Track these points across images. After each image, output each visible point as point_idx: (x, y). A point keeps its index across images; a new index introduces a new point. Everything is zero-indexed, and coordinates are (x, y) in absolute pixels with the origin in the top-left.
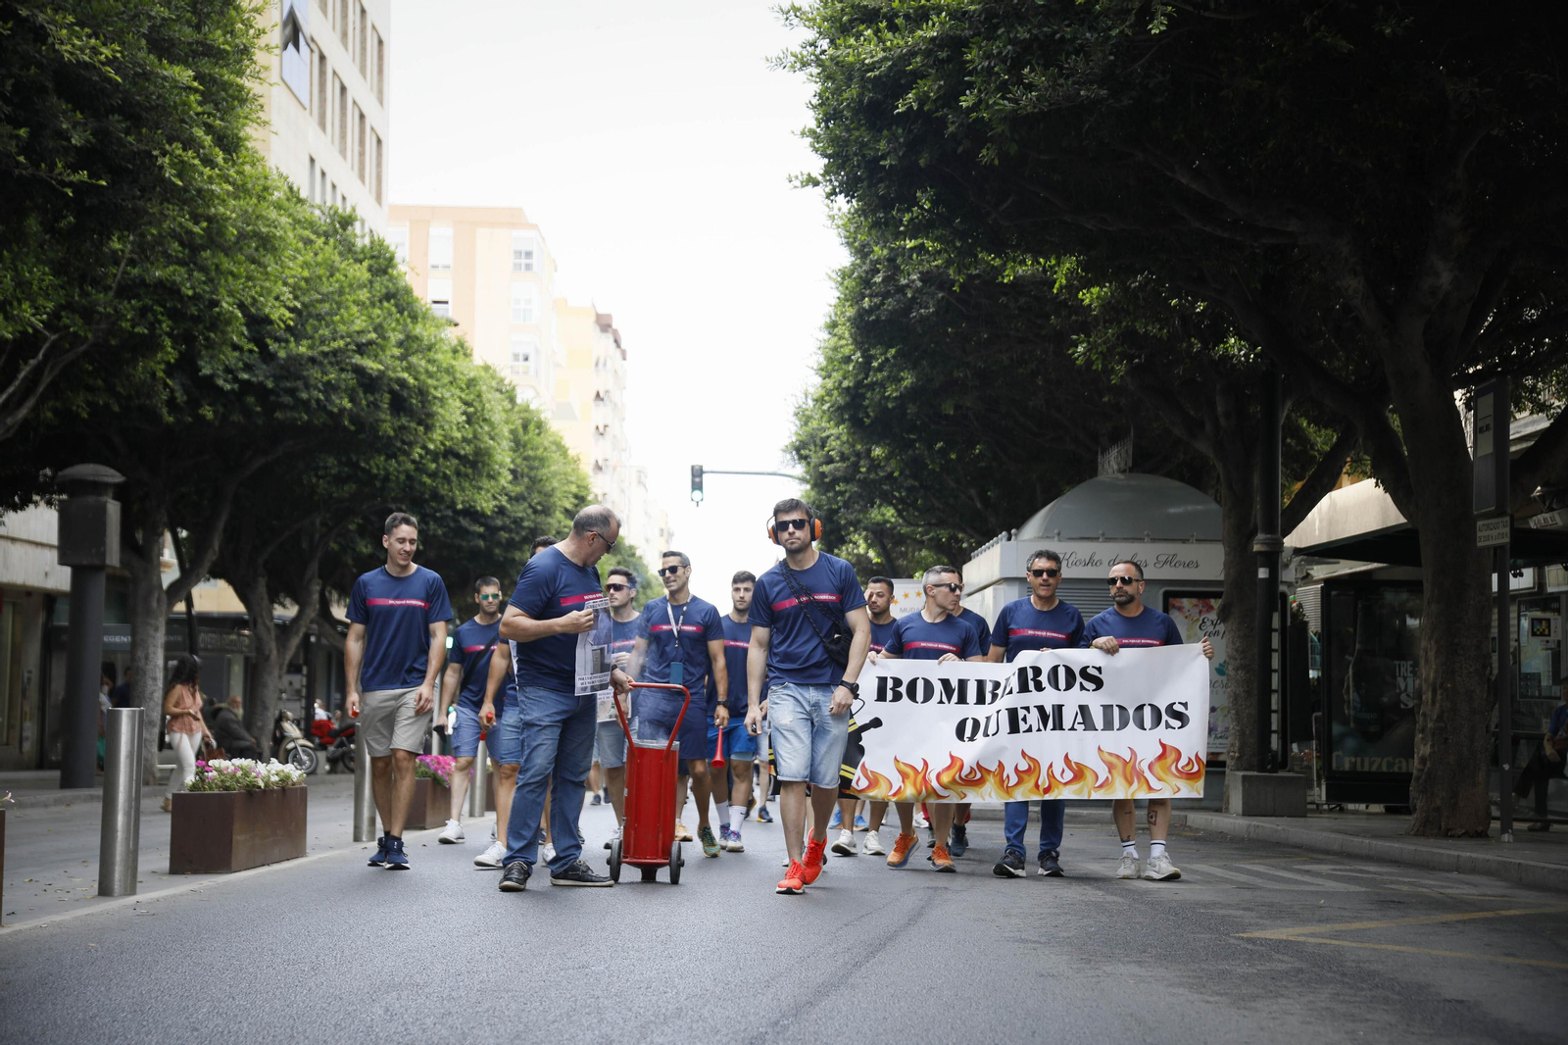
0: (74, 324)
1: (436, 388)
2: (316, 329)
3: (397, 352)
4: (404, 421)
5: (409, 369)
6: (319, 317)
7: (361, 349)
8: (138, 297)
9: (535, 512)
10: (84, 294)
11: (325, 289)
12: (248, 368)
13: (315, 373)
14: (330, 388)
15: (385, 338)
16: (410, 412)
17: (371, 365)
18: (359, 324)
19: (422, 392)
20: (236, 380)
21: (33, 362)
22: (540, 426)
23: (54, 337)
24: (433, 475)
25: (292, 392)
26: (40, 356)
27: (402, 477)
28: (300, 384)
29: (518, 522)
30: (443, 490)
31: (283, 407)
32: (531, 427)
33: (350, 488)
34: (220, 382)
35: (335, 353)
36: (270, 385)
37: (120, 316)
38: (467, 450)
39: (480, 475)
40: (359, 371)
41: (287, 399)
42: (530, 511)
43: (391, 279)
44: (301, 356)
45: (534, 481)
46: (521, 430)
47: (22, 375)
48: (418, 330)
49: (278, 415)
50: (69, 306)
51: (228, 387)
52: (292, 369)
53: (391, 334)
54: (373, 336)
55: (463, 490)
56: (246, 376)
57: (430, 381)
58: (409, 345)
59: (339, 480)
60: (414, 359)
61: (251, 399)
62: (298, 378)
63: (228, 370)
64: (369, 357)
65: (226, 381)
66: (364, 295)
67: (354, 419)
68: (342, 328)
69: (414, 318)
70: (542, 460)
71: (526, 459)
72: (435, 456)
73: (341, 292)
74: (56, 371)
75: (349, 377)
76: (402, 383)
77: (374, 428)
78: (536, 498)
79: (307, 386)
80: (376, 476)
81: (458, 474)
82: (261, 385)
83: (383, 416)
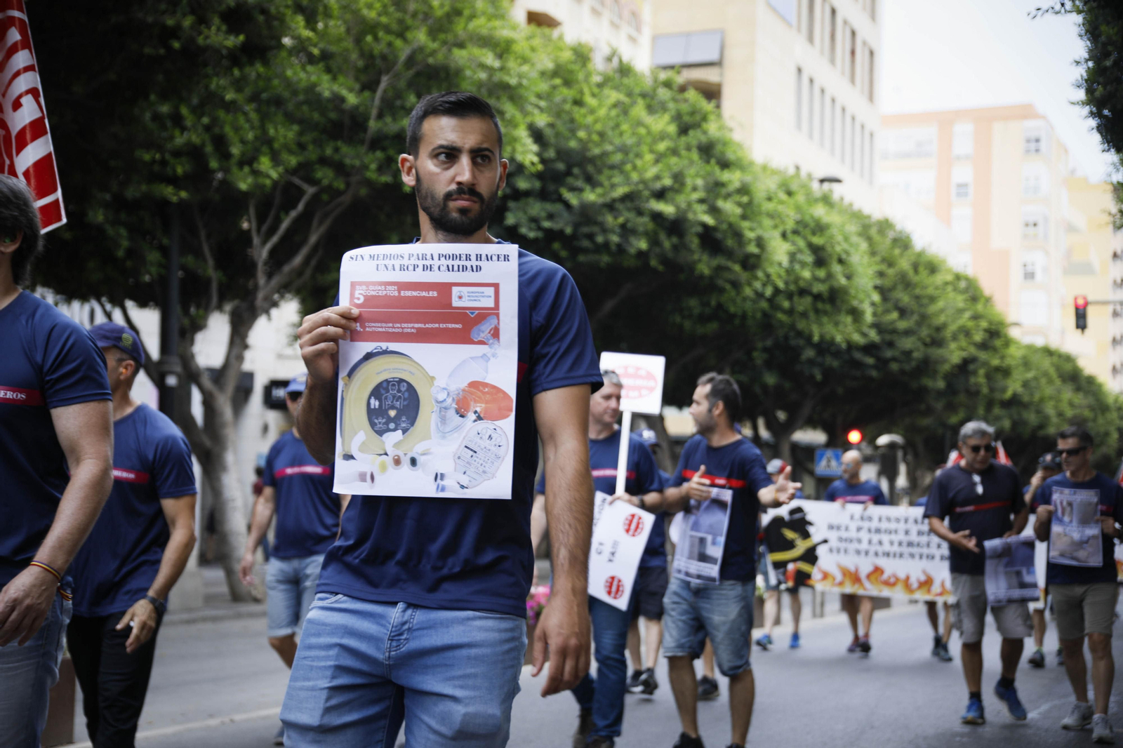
0: (325, 175)
1: (752, 229)
2: (610, 178)
3: (695, 196)
4: (720, 260)
5: (714, 210)
6: (612, 167)
7: (661, 195)
8: (384, 149)
9: (926, 345)
10: (337, 150)
11: (617, 141)
12: (551, 217)
13: (609, 219)
14: (626, 230)
15: (683, 184)
16: (730, 254)
17: (667, 209)
18: (651, 172)
19: (738, 235)
20: (540, 228)
21: (293, 214)
22: (933, 268)
23: (310, 190)
24: (790, 312)
25: (591, 237)
26: (301, 207)
27: (759, 315)
28: (595, 229)
29: (908, 354)
30: (801, 325)
31: (585, 251)
32: (921, 269)
33: (713, 327)
34: (523, 230)
35: (628, 197)
36: (569, 230)
37: (365, 167)
38: (818, 288)
39: (839, 311)
40: (657, 217)
41: (586, 243)
42: (919, 344)
43: (705, 133)
44: (593, 205)
45: (924, 318)
46: (911, 273)
47: (285, 225)
48: (725, 176)
49: (582, 258)
50: (323, 161)
51: (532, 235)
52: (587, 215)
53: (689, 182)
54: (667, 182)
55: (821, 325)
56: (547, 224)
57: (745, 224)
58: (716, 188)
59: (703, 319)
60: (720, 203)
61: (556, 246)
62: (596, 223)
63: (534, 220)
64: (666, 202)
65: (531, 229)
66: (662, 146)
67: (665, 260)
68: (635, 176)
69: (725, 165)
70: (932, 299)
71: (917, 298)
72: (790, 296)
73: (638, 144)
74: (328, 222)
75: (644, 222)
76: (705, 226)
77: (691, 268)
78: (924, 332)
79: (605, 231)
80: (734, 316)
81: (817, 311)
82: (561, 232)
83: (696, 257)
